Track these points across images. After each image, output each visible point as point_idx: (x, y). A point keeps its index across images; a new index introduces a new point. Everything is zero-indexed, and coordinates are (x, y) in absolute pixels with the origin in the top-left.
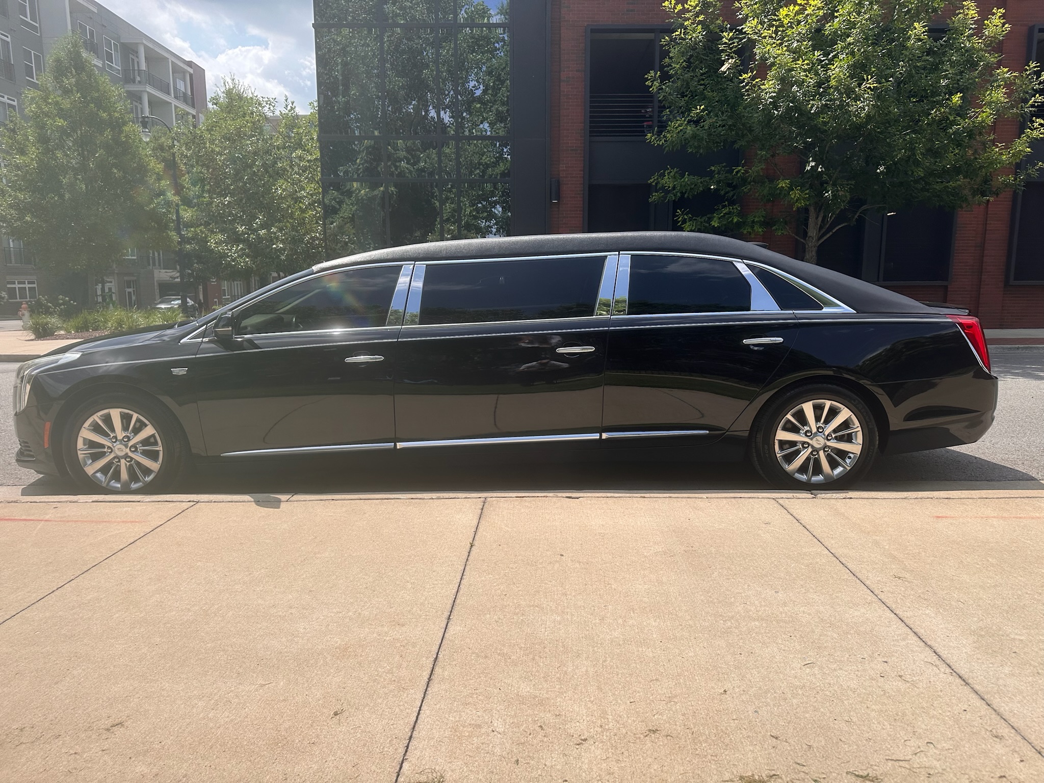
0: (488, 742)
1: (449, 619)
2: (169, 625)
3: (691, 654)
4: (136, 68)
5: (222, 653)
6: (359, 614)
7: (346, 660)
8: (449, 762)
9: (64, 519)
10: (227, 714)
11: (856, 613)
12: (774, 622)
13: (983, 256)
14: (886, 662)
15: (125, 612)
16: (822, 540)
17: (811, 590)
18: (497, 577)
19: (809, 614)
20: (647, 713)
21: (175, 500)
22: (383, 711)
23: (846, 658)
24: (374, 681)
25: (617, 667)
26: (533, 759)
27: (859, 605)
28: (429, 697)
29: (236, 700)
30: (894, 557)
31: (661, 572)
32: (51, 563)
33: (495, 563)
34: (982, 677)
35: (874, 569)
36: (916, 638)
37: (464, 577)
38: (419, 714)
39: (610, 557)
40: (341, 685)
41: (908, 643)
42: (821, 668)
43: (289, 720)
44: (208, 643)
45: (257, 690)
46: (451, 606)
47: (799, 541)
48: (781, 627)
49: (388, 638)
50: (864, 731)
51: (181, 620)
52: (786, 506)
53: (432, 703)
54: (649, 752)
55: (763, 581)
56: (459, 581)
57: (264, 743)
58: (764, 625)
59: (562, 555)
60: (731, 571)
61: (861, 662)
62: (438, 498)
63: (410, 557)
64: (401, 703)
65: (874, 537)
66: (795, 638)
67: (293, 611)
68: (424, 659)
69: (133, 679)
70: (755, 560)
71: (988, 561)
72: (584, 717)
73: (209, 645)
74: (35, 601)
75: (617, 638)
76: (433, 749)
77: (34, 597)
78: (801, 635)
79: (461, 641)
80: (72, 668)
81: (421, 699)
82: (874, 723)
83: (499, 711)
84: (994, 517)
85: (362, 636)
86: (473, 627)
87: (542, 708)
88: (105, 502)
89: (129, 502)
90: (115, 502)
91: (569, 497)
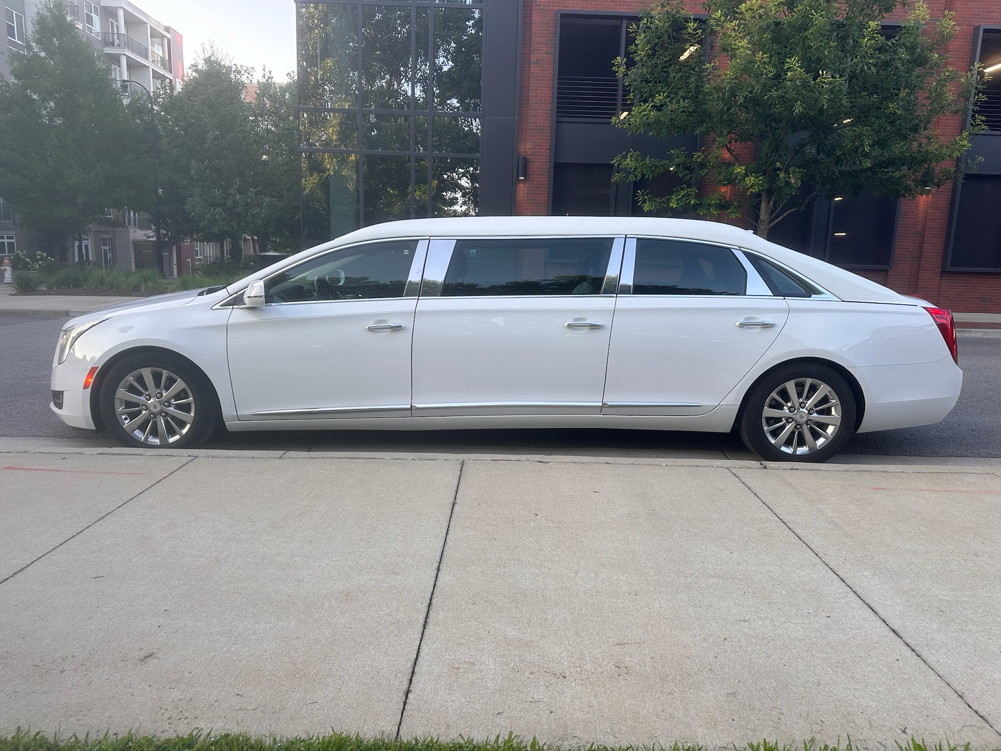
0: (481, 678)
1: (438, 569)
2: (185, 569)
3: (657, 606)
4: (115, 32)
5: (236, 595)
6: (357, 563)
7: (349, 604)
8: (449, 694)
9: (72, 470)
10: (246, 648)
11: (803, 573)
12: (730, 580)
13: (923, 243)
14: (829, 617)
15: (143, 557)
16: (771, 507)
17: (762, 552)
18: (479, 533)
19: (761, 573)
20: (620, 656)
21: (175, 455)
22: (387, 649)
23: (793, 613)
24: (376, 622)
25: (591, 615)
26: (521, 692)
27: (805, 566)
28: (426, 637)
29: (254, 637)
30: (837, 525)
31: (627, 532)
32: (67, 510)
33: (476, 520)
34: (913, 632)
35: (818, 534)
36: (855, 596)
37: (449, 532)
38: (418, 652)
39: (580, 517)
40: (346, 625)
41: (848, 601)
42: (772, 620)
43: (303, 655)
44: (222, 586)
45: (271, 629)
46: (440, 558)
47: (751, 507)
48: (736, 583)
49: (385, 585)
50: (810, 675)
51: (195, 565)
52: (738, 475)
53: (429, 642)
54: (623, 690)
55: (718, 543)
56: (445, 535)
57: (283, 674)
58: (721, 582)
59: (537, 515)
60: (690, 533)
61: (807, 616)
62: (420, 459)
63: (399, 513)
64: (402, 642)
65: (818, 506)
66: (748, 594)
67: (297, 559)
68: (419, 604)
69: (158, 616)
70: (712, 523)
71: (920, 529)
72: (565, 658)
73: (223, 588)
74: (58, 544)
75: (590, 590)
76: (434, 683)
77: (57, 541)
78: (753, 592)
79: (451, 589)
80: (102, 605)
81: (419, 639)
82: (818, 669)
83: (489, 651)
84: (926, 490)
85: (362, 582)
86: (461, 577)
87: (528, 649)
88: (109, 454)
89: (133, 455)
90: (118, 454)
91: (540, 462)
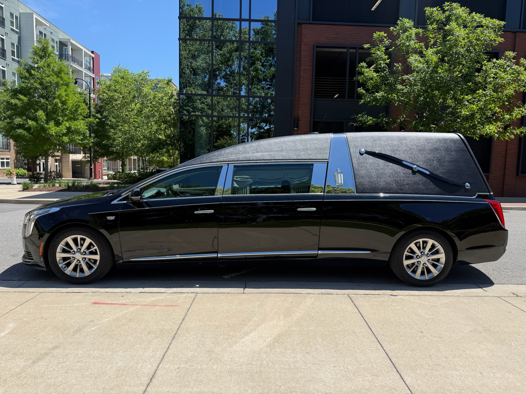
2: (249, 374)
4: (66, 54)
6: (347, 368)
9: (133, 303)
13: (506, 161)
15: (218, 365)
21: (184, 292)
31: (484, 343)
32: (150, 332)
33: (391, 337)
37: (382, 345)
49: (376, 384)
51: (253, 371)
52: (508, 301)
59: (421, 331)
62: (322, 294)
67: (309, 365)
74: (161, 357)
77: (159, 355)
79: (418, 387)
88: (146, 293)
89: (160, 293)
90: (151, 293)
91: (392, 295)
